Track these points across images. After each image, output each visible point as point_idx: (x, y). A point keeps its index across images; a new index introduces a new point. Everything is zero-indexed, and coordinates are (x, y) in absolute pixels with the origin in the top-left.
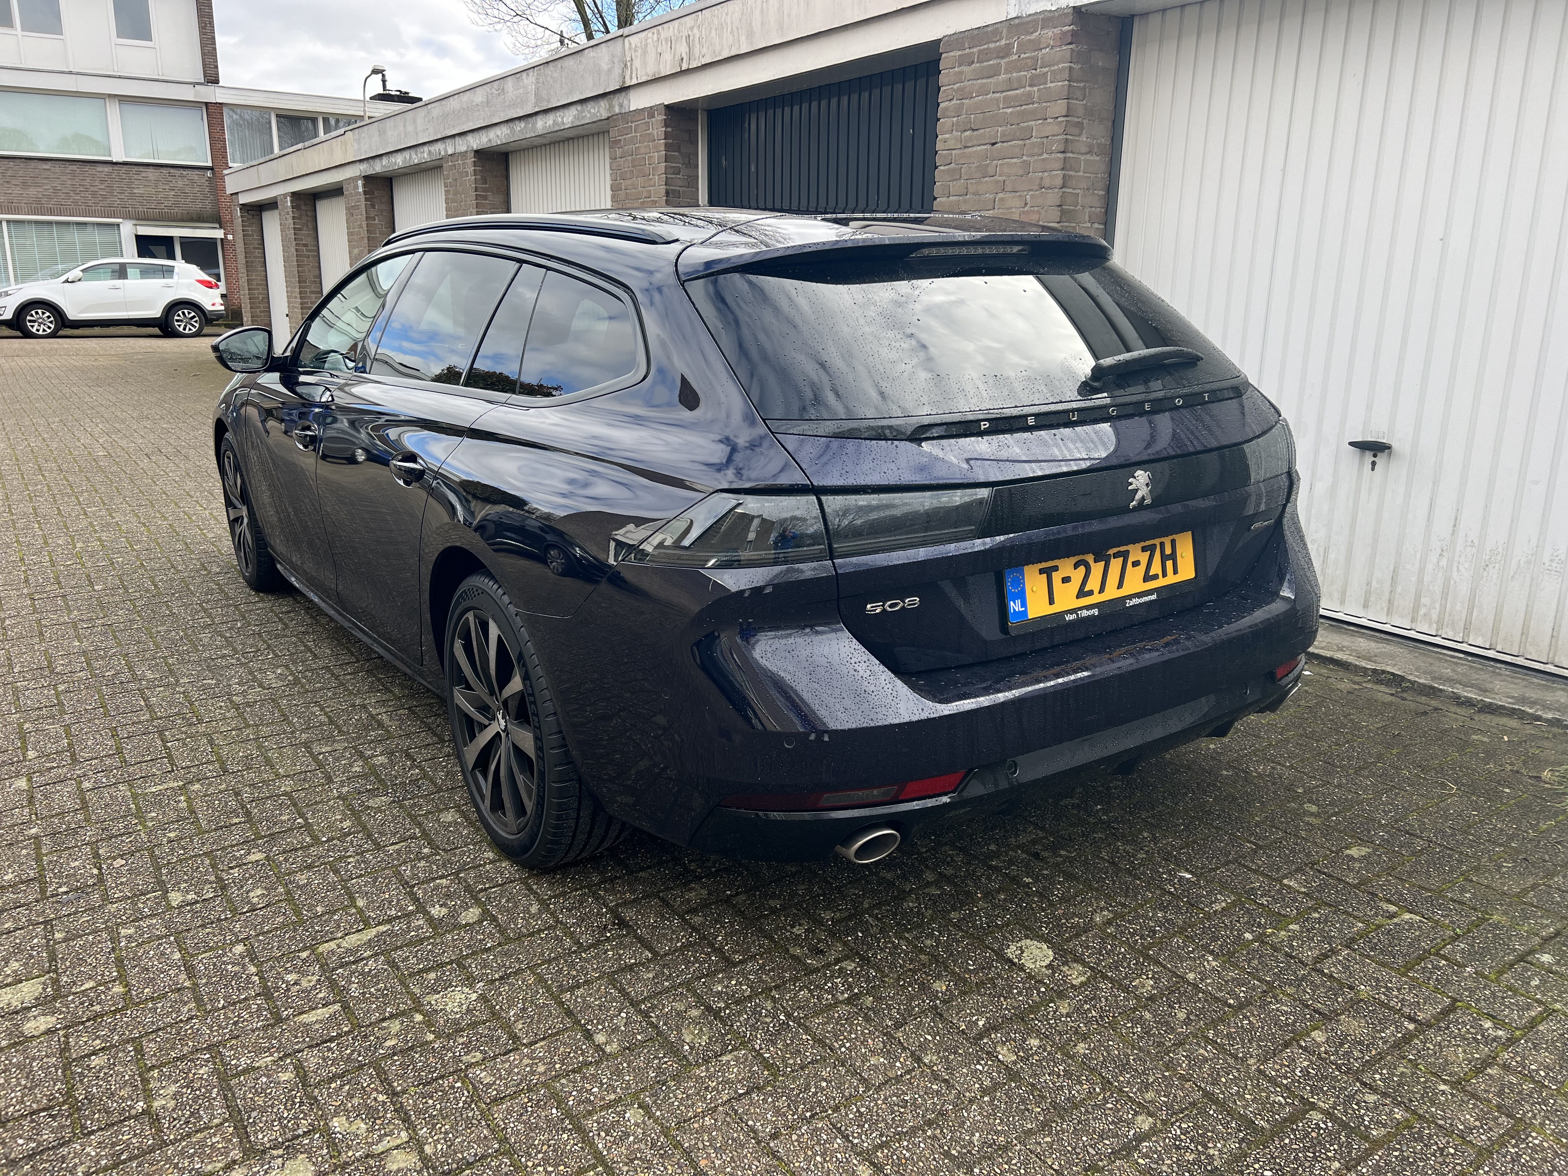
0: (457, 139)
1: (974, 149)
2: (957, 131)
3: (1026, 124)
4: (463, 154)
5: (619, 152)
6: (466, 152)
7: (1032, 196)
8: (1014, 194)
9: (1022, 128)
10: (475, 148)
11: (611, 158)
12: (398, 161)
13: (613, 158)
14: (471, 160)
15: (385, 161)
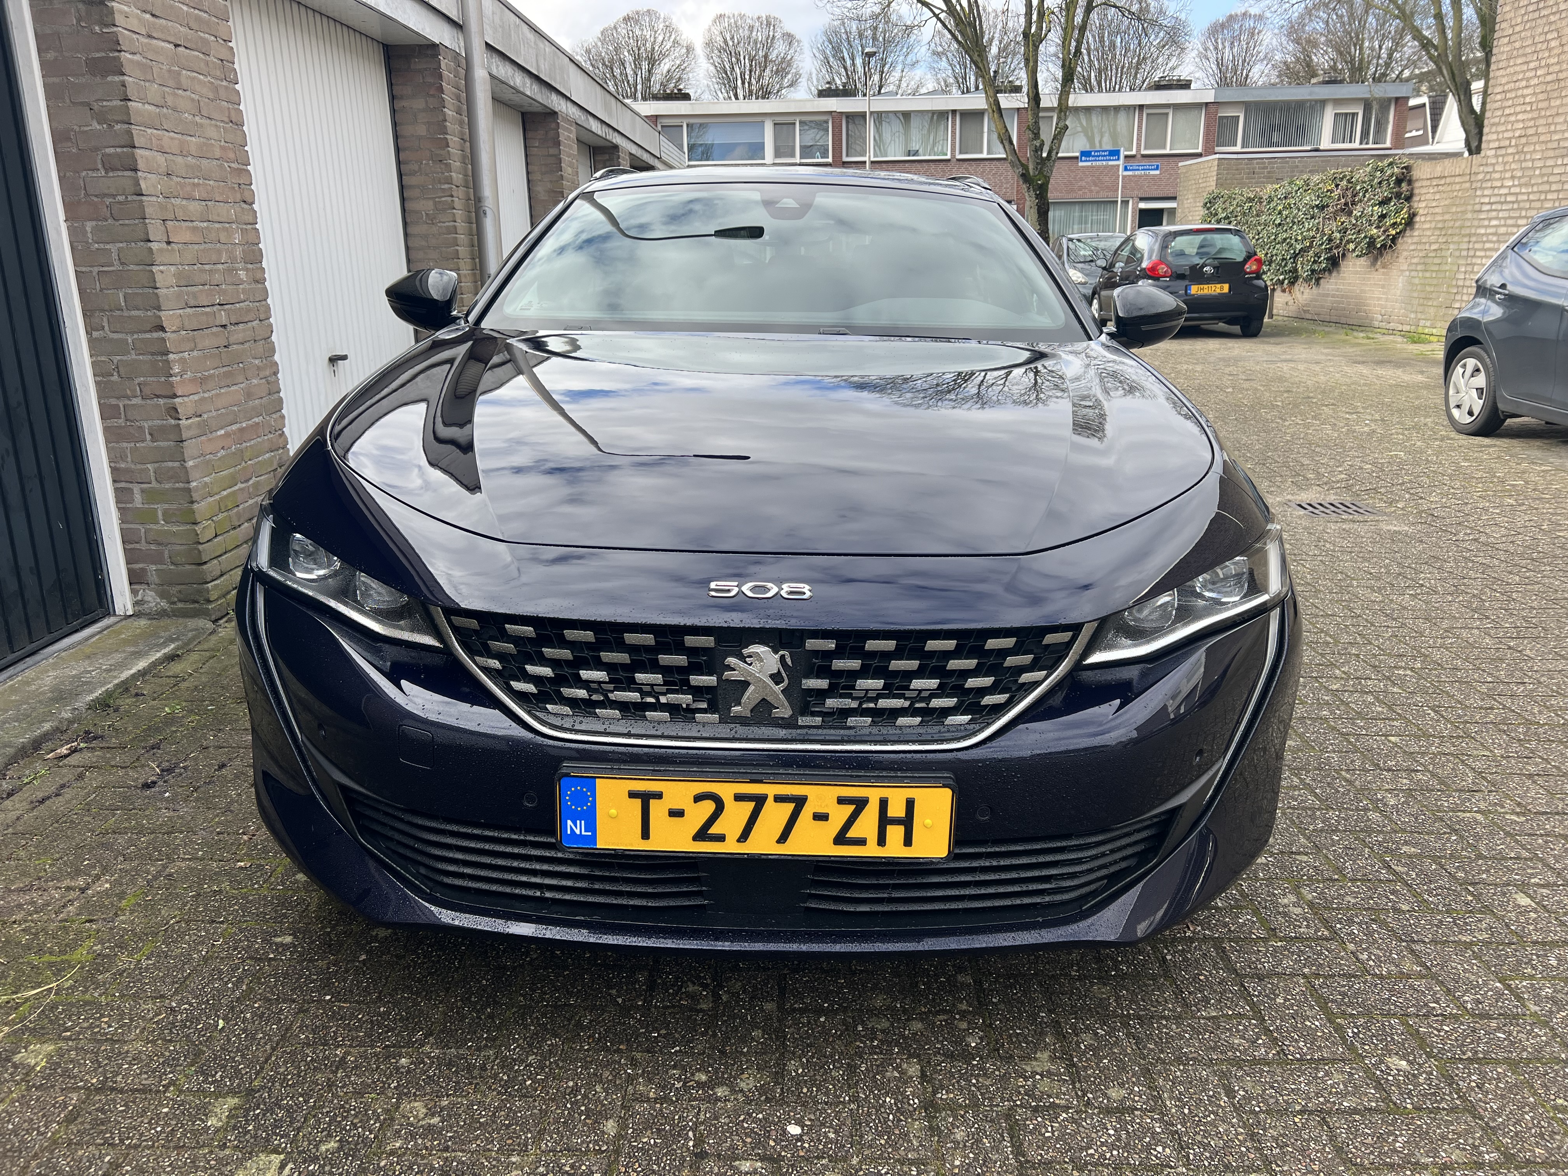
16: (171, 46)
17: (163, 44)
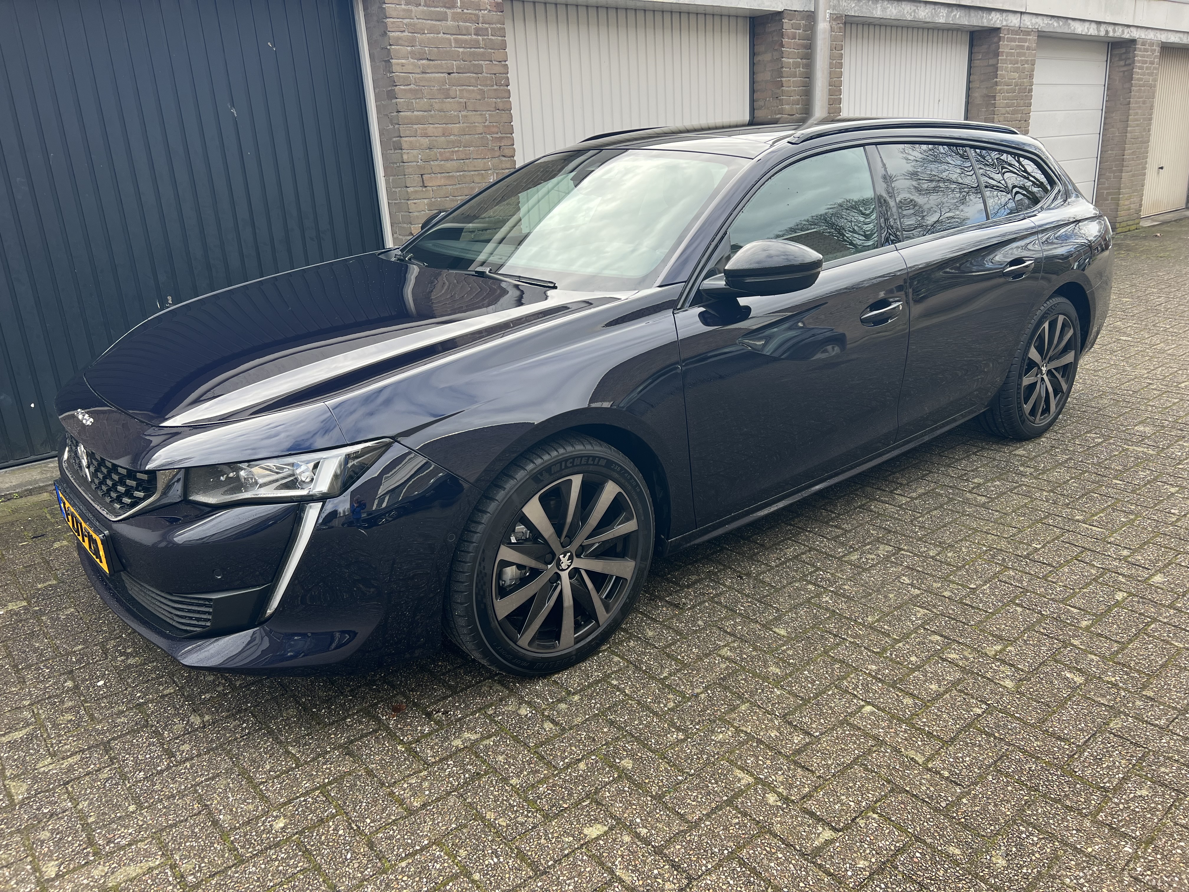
2: (412, 58)
3: (477, 62)
7: (489, 115)
8: (475, 113)
9: (475, 65)
16: (446, 75)
17: (436, 75)
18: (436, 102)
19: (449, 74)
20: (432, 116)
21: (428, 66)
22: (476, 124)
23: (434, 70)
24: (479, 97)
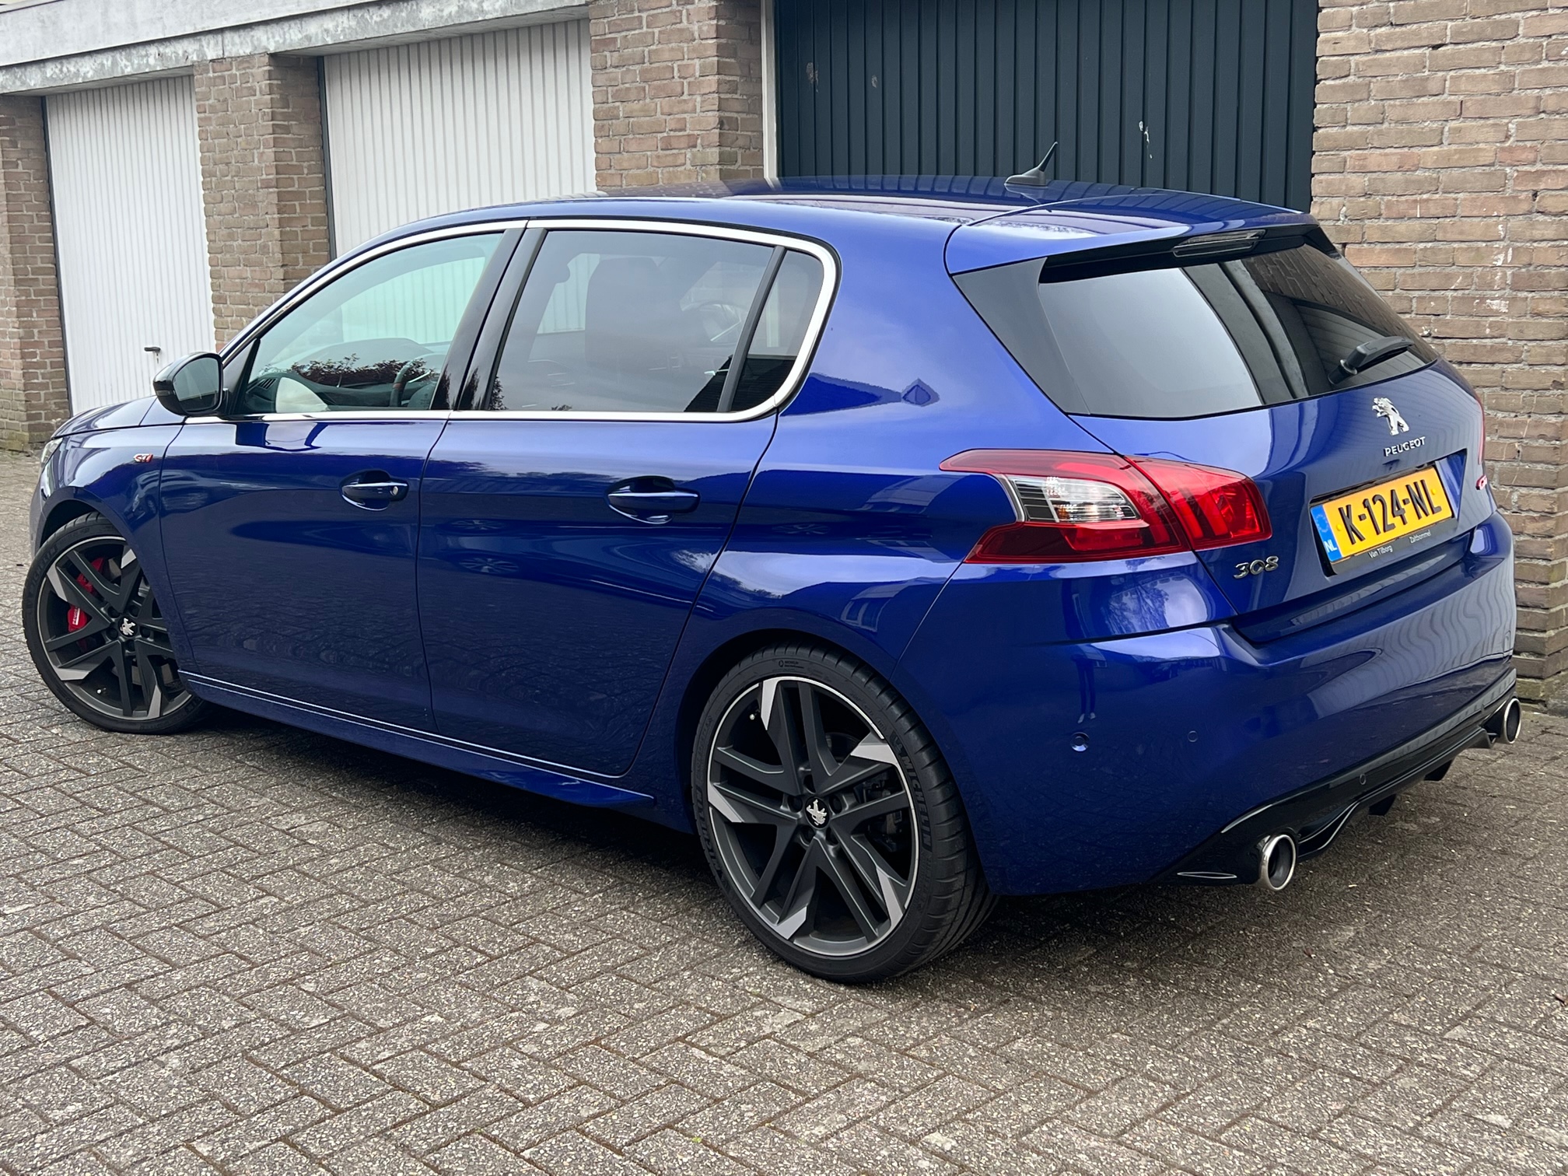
0: (228, 35)
1: (1398, 54)
2: (1359, 27)
3: (1503, 17)
4: (245, 60)
5: (611, 58)
6: (251, 56)
7: (1519, 125)
8: (1482, 122)
9: (1496, 22)
10: (272, 50)
11: (594, 68)
12: (83, 70)
13: (599, 68)
14: (261, 69)
15: (50, 70)
18: (1394, 106)
19: (1436, 47)
20: (1380, 133)
21: (1389, 38)
22: (1482, 146)
23: (1399, 44)
24: (1495, 89)
